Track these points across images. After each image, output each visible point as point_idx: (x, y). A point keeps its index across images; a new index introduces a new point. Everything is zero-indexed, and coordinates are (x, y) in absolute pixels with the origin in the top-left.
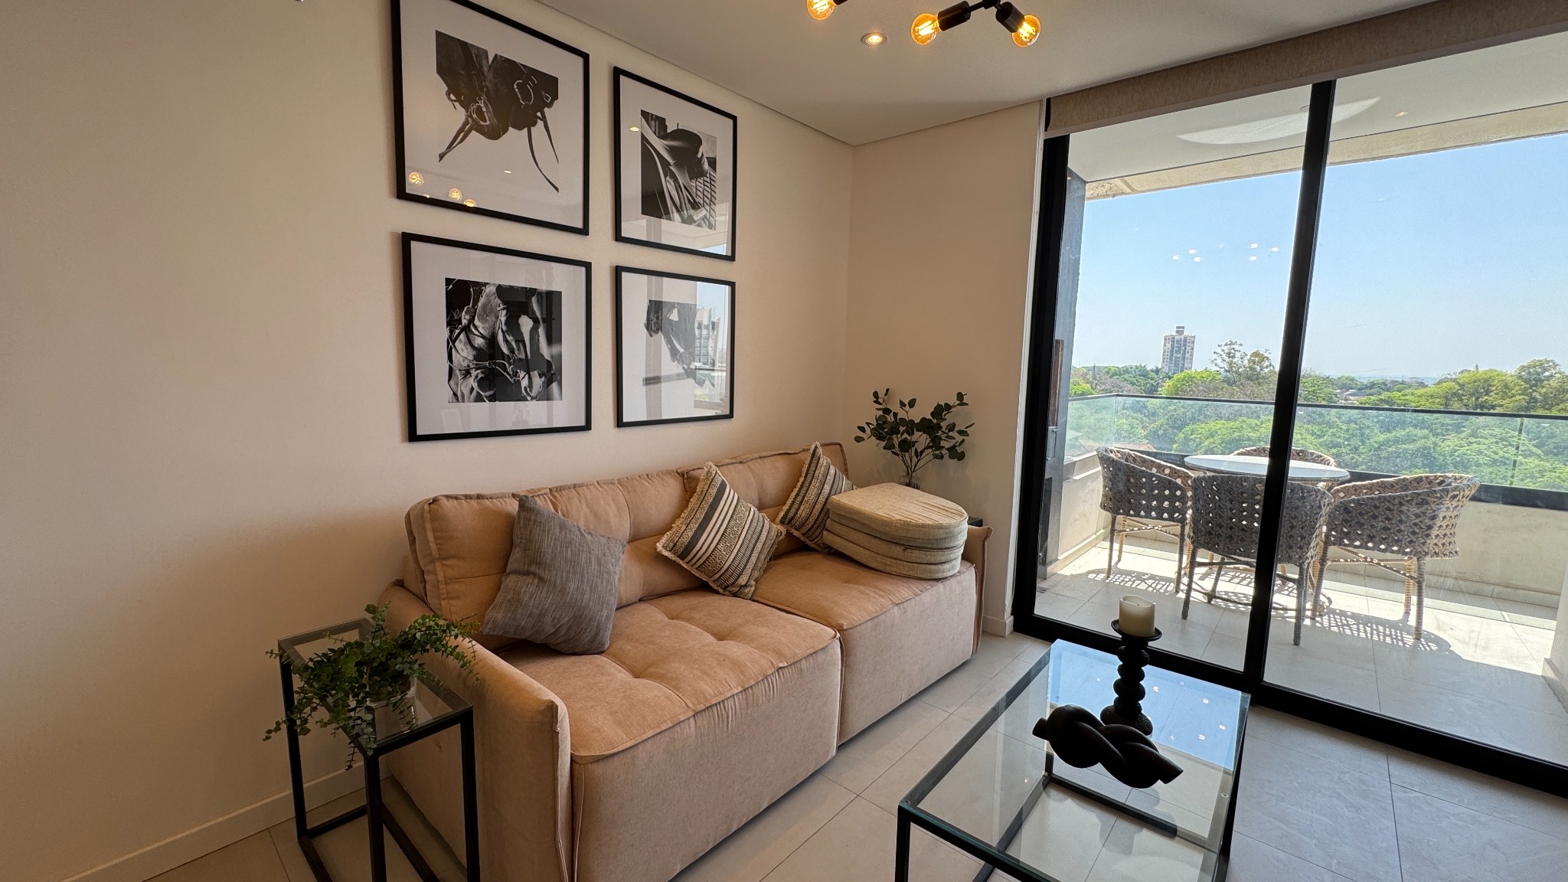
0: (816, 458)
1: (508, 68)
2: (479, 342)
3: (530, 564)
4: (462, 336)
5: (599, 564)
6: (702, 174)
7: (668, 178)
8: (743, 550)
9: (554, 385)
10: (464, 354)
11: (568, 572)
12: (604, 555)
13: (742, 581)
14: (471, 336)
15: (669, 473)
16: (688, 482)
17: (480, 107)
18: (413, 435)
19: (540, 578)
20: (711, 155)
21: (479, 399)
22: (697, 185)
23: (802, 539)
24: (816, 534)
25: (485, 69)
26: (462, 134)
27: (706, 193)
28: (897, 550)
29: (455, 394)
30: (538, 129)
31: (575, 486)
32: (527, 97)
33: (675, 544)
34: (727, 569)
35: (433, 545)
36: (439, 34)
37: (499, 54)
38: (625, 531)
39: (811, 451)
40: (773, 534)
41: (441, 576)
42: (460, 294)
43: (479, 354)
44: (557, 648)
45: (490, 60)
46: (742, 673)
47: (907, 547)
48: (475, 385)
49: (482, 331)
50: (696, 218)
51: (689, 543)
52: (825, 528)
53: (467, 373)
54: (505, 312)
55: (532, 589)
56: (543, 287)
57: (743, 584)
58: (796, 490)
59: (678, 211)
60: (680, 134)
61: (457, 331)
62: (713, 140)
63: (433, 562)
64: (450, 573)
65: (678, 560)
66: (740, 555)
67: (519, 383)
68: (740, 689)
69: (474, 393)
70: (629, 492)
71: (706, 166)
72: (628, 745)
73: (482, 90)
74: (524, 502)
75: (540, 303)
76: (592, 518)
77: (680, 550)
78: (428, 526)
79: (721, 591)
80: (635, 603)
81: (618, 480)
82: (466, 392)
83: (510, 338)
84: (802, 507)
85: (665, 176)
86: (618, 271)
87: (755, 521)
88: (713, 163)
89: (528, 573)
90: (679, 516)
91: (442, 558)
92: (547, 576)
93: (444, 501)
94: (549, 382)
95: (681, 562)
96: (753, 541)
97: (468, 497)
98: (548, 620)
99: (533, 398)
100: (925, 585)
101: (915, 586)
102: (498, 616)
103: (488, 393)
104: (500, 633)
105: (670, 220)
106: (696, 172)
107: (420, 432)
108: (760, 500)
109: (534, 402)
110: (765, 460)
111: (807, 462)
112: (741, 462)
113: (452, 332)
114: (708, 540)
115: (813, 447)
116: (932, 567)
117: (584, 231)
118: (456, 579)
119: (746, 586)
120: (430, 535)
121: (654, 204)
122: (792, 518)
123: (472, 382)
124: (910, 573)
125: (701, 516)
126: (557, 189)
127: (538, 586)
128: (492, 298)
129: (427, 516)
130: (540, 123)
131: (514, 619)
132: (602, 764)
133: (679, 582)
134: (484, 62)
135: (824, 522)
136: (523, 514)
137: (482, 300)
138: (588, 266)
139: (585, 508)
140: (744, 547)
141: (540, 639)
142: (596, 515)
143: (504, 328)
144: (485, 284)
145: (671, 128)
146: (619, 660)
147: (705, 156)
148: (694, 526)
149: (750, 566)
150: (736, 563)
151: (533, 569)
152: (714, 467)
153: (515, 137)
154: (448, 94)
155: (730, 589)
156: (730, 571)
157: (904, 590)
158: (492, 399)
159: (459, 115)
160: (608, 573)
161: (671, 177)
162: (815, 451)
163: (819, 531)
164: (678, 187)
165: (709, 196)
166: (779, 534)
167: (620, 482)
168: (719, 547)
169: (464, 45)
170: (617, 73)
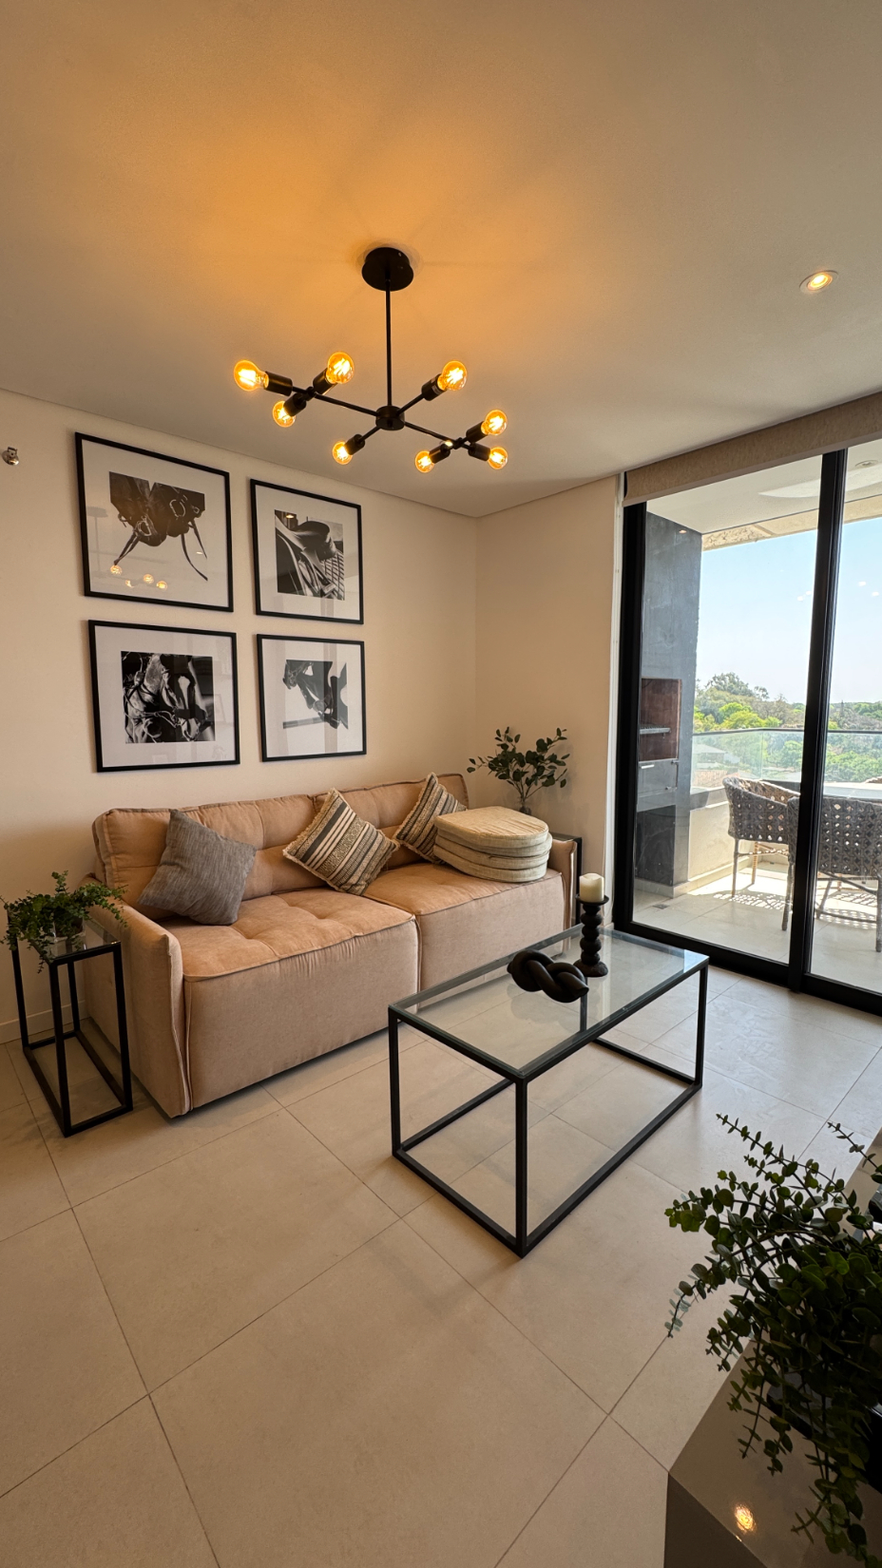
0: (431, 785)
1: (164, 492)
2: (148, 697)
3: (175, 858)
4: (135, 694)
5: (229, 860)
6: (331, 555)
7: (300, 562)
8: (354, 857)
9: (208, 730)
10: (136, 707)
11: (203, 864)
12: (235, 854)
13: (354, 880)
14: (141, 693)
15: (300, 797)
16: (315, 803)
17: (144, 523)
18: (100, 768)
19: (182, 868)
20: (338, 539)
21: (149, 740)
22: (326, 566)
23: (416, 852)
24: (428, 848)
25: (147, 495)
26: (131, 544)
27: (334, 571)
28: (484, 859)
29: (130, 737)
30: (190, 535)
31: (219, 805)
32: (179, 511)
33: (298, 851)
34: (342, 869)
35: (108, 843)
36: (111, 474)
37: (157, 482)
38: (259, 839)
39: (428, 780)
40: (385, 845)
41: (114, 866)
42: (133, 663)
43: (149, 707)
44: (196, 919)
45: (151, 488)
46: (325, 937)
47: (492, 856)
48: (146, 730)
49: (150, 690)
50: (326, 592)
51: (309, 850)
52: (434, 844)
53: (139, 721)
54: (167, 674)
55: (175, 875)
56: (197, 653)
57: (354, 883)
58: (412, 812)
59: (309, 587)
60: (310, 525)
61: (131, 690)
62: (339, 527)
63: (109, 856)
64: (121, 864)
65: (300, 863)
66: (352, 860)
67: (180, 727)
68: (320, 947)
69: (145, 736)
70: (263, 811)
71: (334, 549)
72: (224, 973)
73: (145, 511)
74: (173, 813)
75: (194, 666)
76: (231, 829)
77: (302, 853)
78: (106, 830)
79: (336, 888)
80: (267, 895)
81: (256, 802)
82: (139, 735)
83: (172, 694)
84: (415, 826)
85: (298, 560)
86: (259, 639)
87: (368, 834)
88: (340, 546)
89: (173, 864)
90: (304, 830)
91: (115, 853)
92: (186, 865)
93: (117, 813)
94: (202, 728)
95: (303, 865)
96: (365, 850)
97: (135, 811)
98: (186, 896)
99: (191, 739)
100: (507, 887)
101: (497, 888)
102: (150, 892)
103: (157, 736)
104: (152, 904)
105: (303, 594)
106: (324, 554)
107: (105, 765)
108: (381, 819)
109: (193, 742)
110: (388, 788)
111: (424, 789)
112: (365, 789)
113: (127, 691)
114: (324, 848)
115: (429, 777)
116: (514, 872)
117: (230, 609)
118: (124, 868)
119: (356, 885)
120: (107, 836)
121: (288, 582)
122: (406, 835)
123: (143, 728)
124: (496, 878)
125: (320, 830)
126: (206, 579)
127: (180, 872)
128: (157, 665)
129: (105, 823)
130: (191, 530)
131: (162, 895)
132: (204, 983)
133: (303, 881)
134: (146, 490)
135: (433, 837)
136: (173, 823)
137: (149, 666)
138: (233, 636)
139: (225, 822)
140: (356, 854)
141: (182, 911)
142: (234, 827)
143: (167, 687)
144: (151, 655)
145: (301, 521)
146: (241, 930)
147: (333, 540)
148: (314, 837)
149: (361, 869)
150: (348, 865)
151: (177, 861)
152: (337, 792)
153: (172, 543)
154: (120, 517)
155: (343, 887)
156: (343, 873)
157: (484, 890)
158: (159, 740)
159: (128, 531)
160: (237, 867)
161: (303, 561)
162: (430, 779)
163: (430, 845)
164: (309, 568)
165: (338, 573)
166: (391, 847)
167: (257, 803)
168: (334, 853)
169: (131, 480)
170: (253, 484)
